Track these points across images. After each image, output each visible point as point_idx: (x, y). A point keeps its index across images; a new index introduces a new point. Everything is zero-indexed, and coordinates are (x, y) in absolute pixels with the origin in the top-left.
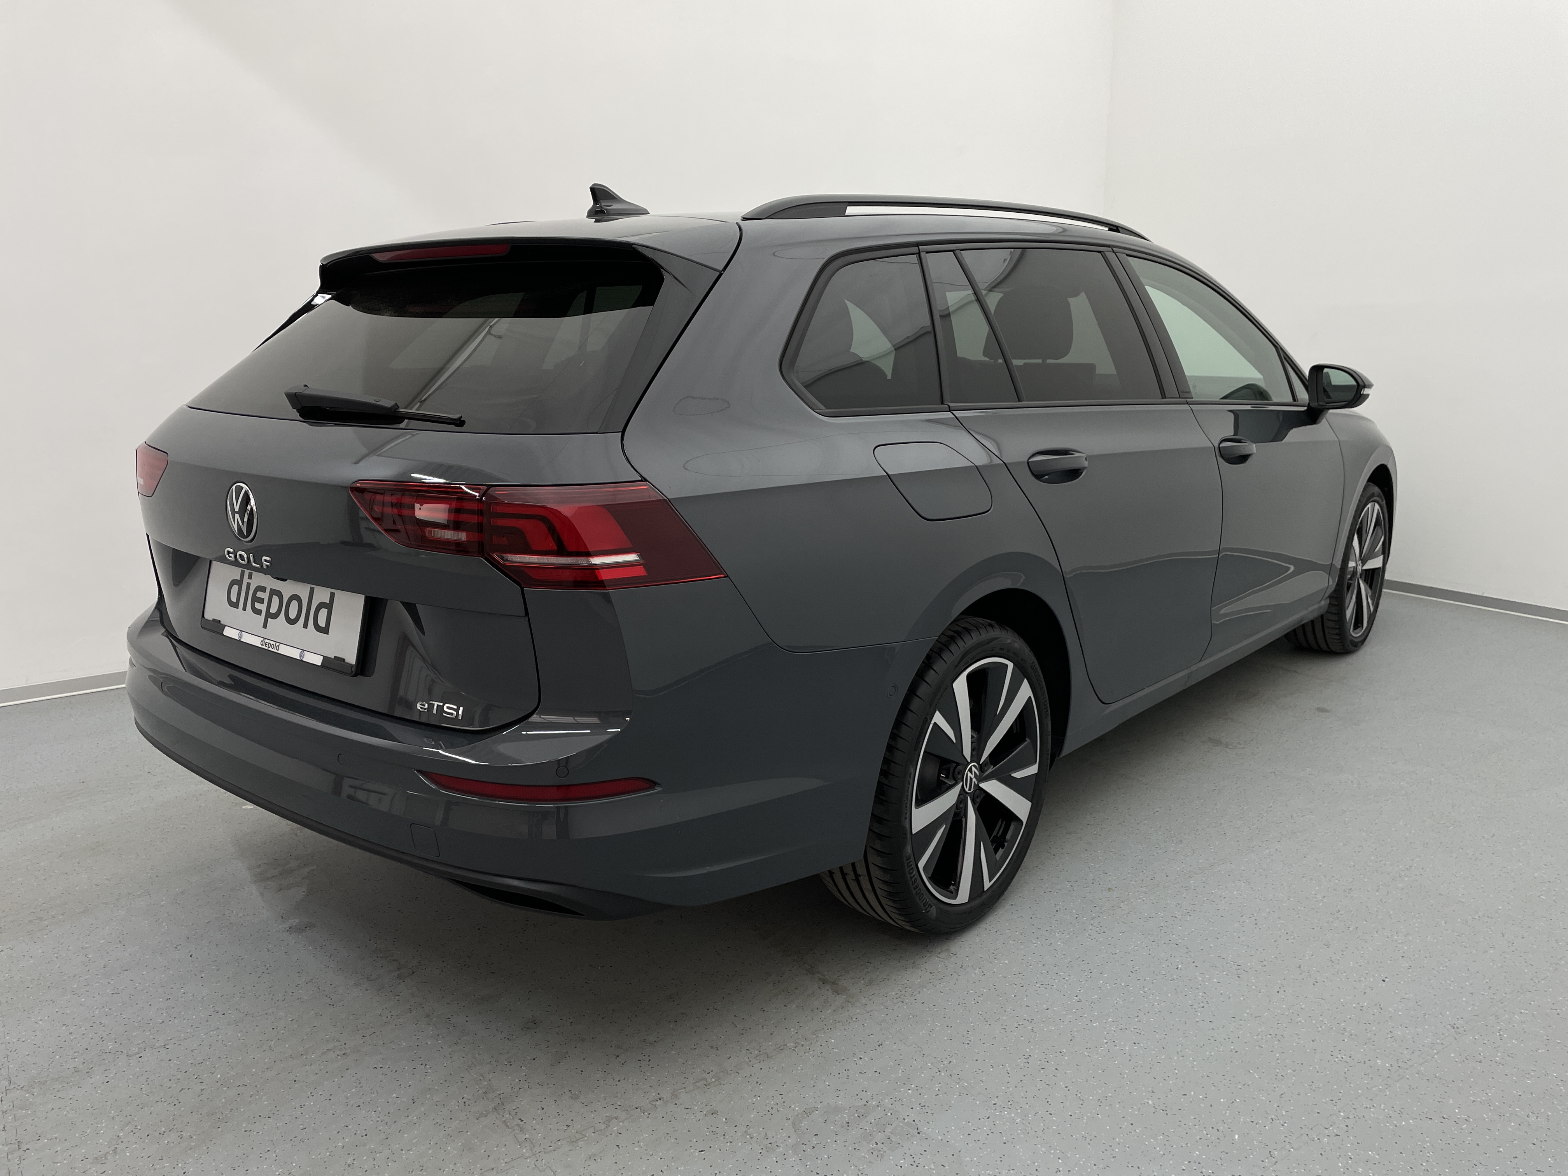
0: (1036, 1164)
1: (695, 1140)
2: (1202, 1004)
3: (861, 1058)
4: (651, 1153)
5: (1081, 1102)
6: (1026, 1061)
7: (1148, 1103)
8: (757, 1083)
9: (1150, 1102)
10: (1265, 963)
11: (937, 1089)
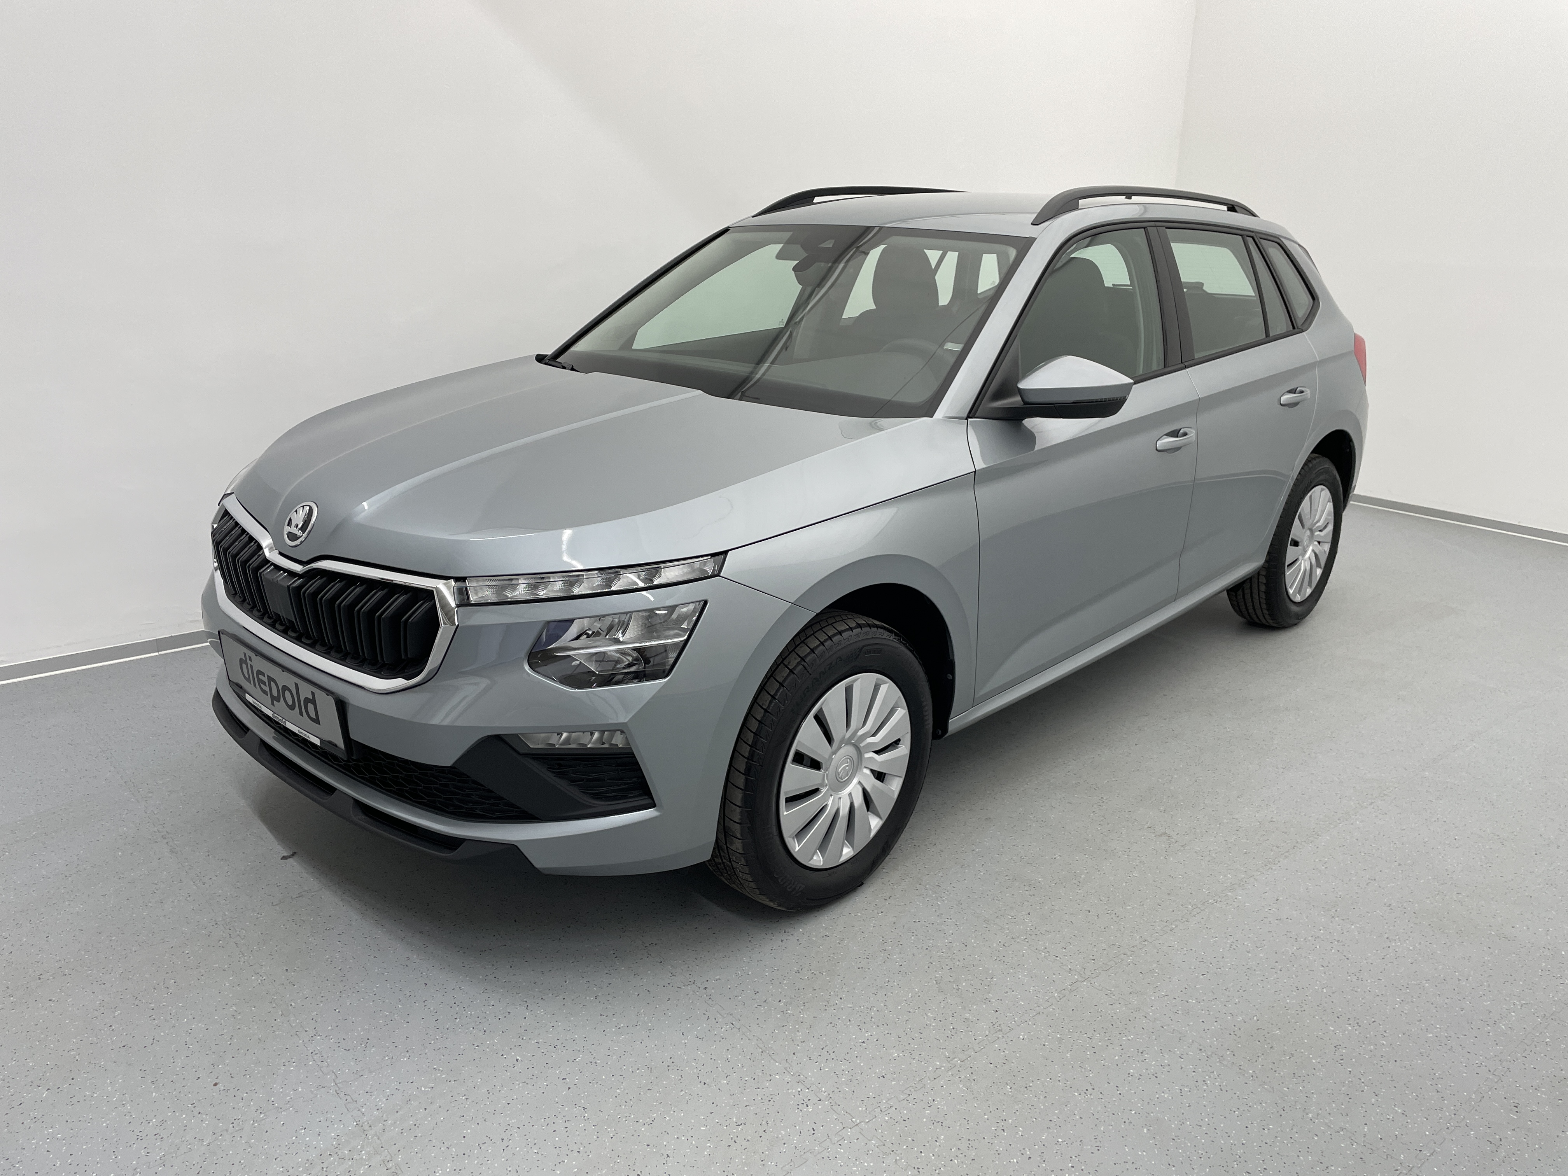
0: (1442, 976)
1: (1193, 968)
2: (1488, 865)
3: (1270, 910)
4: (1168, 976)
5: (1446, 935)
6: (1390, 908)
7: (1491, 933)
8: (1207, 928)
9: (1493, 933)
10: (1515, 833)
11: (1340, 929)
